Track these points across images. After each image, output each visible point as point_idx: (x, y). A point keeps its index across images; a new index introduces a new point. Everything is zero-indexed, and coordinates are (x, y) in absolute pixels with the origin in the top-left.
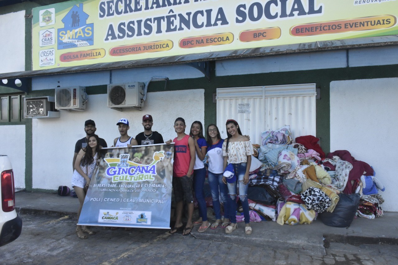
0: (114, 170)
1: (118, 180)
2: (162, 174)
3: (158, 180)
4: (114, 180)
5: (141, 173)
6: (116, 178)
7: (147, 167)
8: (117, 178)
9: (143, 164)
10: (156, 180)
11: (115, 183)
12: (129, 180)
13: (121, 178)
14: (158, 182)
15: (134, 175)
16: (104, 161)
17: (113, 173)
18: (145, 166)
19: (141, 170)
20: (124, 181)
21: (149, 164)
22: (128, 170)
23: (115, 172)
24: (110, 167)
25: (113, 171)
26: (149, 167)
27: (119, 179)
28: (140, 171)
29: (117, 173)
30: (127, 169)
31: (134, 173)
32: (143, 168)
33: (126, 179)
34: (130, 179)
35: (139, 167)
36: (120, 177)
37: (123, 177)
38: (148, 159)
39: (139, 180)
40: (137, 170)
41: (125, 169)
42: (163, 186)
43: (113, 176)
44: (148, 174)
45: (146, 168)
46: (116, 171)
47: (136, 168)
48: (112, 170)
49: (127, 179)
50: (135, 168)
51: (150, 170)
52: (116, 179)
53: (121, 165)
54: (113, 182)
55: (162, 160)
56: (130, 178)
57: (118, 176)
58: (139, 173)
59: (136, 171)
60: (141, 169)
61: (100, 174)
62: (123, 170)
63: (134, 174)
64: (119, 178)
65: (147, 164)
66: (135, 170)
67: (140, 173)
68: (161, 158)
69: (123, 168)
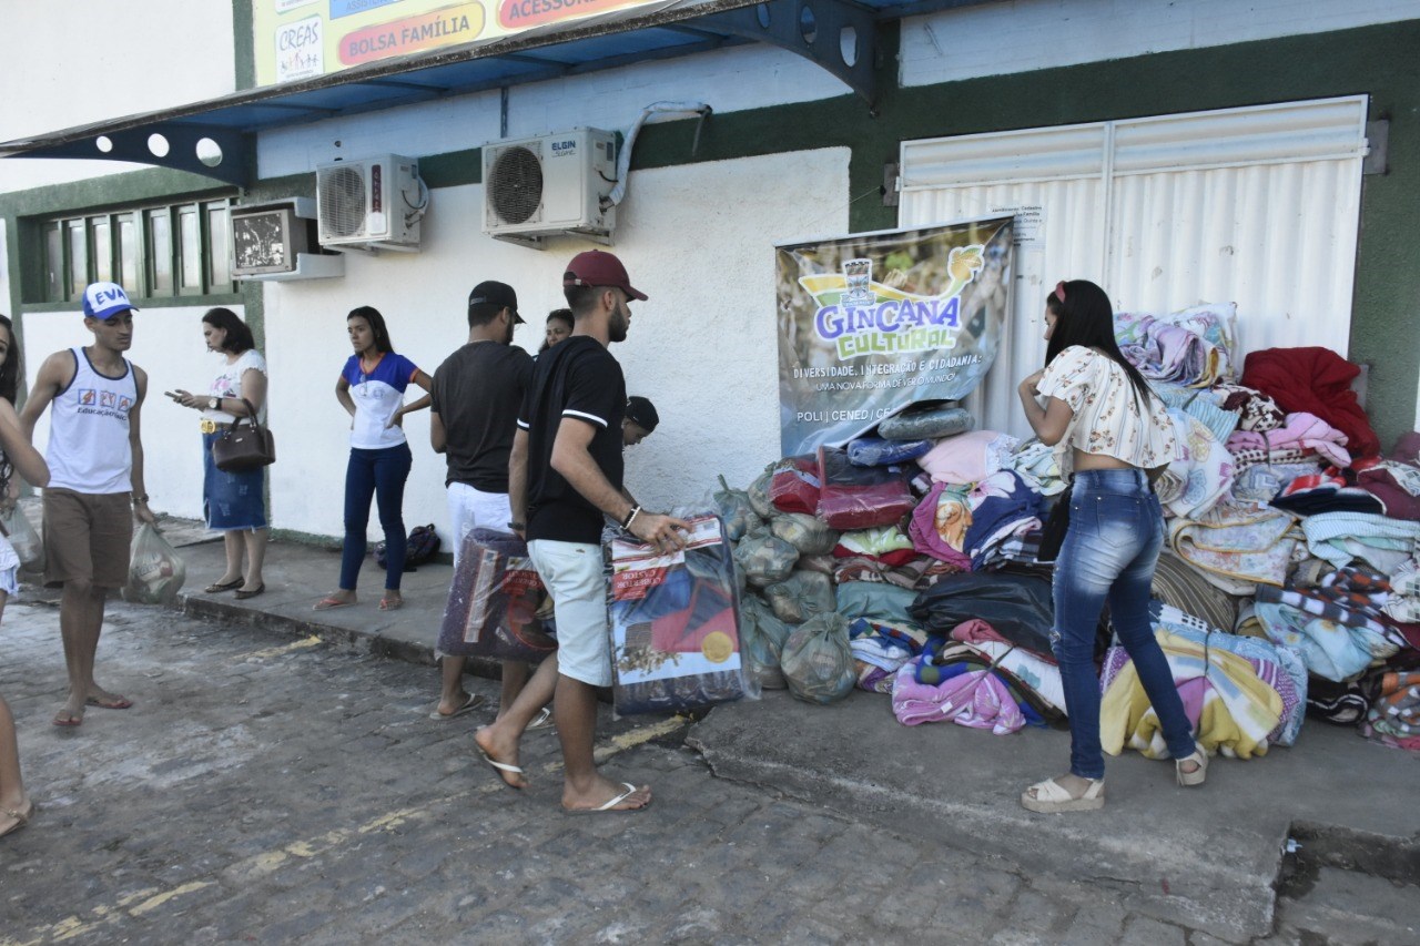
0: (835, 317)
1: (853, 352)
2: (976, 323)
3: (963, 346)
4: (844, 354)
5: (917, 324)
6: (846, 343)
7: (935, 304)
8: (850, 346)
9: (920, 294)
10: (960, 346)
11: (847, 363)
12: (882, 348)
13: (862, 345)
14: (965, 350)
15: (896, 332)
16: (801, 289)
17: (834, 329)
18: (926, 299)
19: (916, 315)
20: (870, 352)
21: (938, 293)
22: (875, 313)
23: (838, 323)
24: (821, 308)
25: (834, 323)
26: (939, 306)
27: (854, 348)
28: (912, 318)
29: (845, 325)
30: (871, 311)
31: (893, 323)
32: (922, 307)
33: (875, 347)
34: (886, 344)
35: (907, 303)
36: (857, 339)
37: (865, 337)
38: (933, 275)
39: (913, 347)
40: (902, 313)
41: (866, 309)
42: (975, 360)
43: (836, 340)
44: (937, 327)
45: (930, 307)
46: (842, 320)
47: (900, 308)
48: (829, 317)
49: (879, 344)
50: (896, 309)
51: (945, 314)
52: (847, 349)
53: (851, 300)
54: (842, 359)
55: (977, 278)
56: (886, 340)
57: (850, 338)
58: (910, 326)
59: (900, 319)
60: (915, 309)
61: (802, 336)
62: (862, 314)
63: (896, 326)
64: (853, 342)
65: (931, 294)
66: (897, 313)
67: (913, 323)
68: (975, 272)
69: (859, 308)
